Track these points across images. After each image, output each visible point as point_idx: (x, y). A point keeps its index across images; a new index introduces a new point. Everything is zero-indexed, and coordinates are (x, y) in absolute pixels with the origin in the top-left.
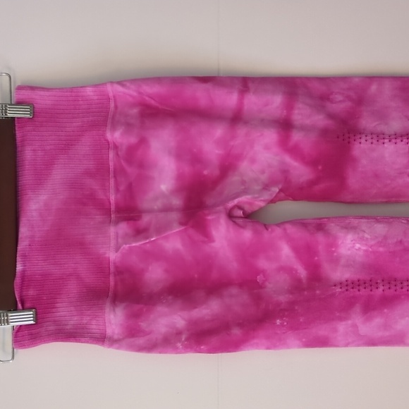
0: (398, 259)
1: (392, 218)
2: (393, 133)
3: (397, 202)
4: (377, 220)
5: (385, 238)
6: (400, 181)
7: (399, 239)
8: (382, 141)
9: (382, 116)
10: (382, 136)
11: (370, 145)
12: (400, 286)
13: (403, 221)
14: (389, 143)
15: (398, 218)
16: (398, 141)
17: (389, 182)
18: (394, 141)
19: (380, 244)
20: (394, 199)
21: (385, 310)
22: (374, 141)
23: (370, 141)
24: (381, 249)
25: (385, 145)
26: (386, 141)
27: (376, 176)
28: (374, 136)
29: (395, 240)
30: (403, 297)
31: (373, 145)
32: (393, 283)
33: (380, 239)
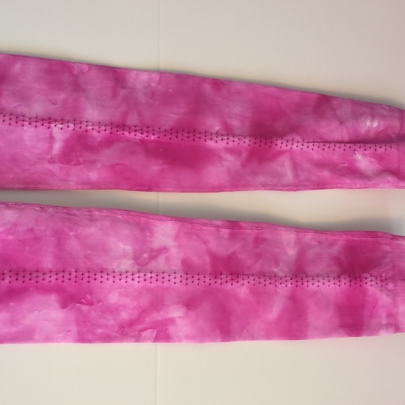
0: (28, 248)
1: (24, 204)
2: (35, 116)
3: (35, 189)
4: (7, 205)
5: (15, 225)
6: (40, 167)
7: (31, 227)
8: (22, 123)
9: (24, 97)
10: (21, 118)
11: (8, 126)
12: (28, 277)
13: (36, 208)
14: (29, 126)
15: (31, 204)
16: (39, 124)
17: (28, 167)
18: (34, 124)
19: (8, 231)
20: (32, 186)
21: (12, 304)
22: (13, 122)
23: (8, 122)
24: (10, 237)
25: (25, 128)
26: (26, 123)
27: (14, 160)
28: (13, 117)
29: (26, 228)
30: (31, 289)
31: (12, 127)
32: (22, 274)
33: (9, 226)
